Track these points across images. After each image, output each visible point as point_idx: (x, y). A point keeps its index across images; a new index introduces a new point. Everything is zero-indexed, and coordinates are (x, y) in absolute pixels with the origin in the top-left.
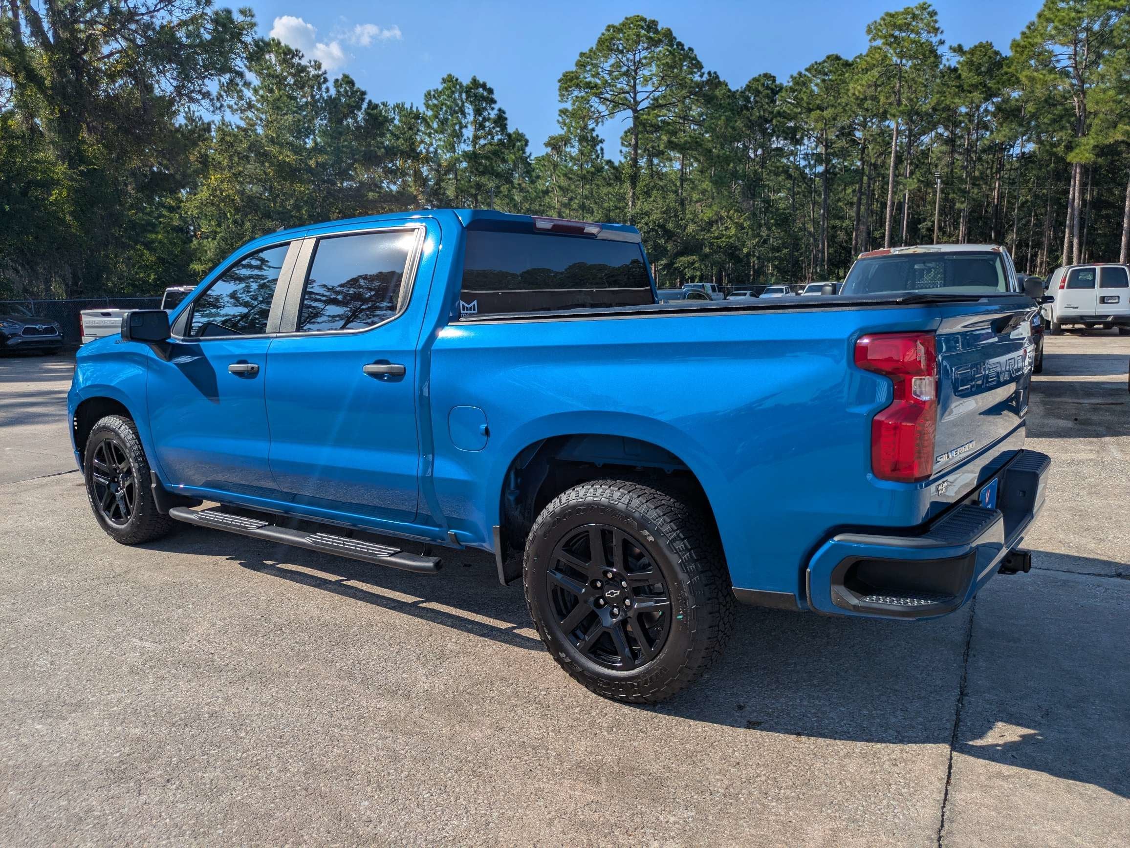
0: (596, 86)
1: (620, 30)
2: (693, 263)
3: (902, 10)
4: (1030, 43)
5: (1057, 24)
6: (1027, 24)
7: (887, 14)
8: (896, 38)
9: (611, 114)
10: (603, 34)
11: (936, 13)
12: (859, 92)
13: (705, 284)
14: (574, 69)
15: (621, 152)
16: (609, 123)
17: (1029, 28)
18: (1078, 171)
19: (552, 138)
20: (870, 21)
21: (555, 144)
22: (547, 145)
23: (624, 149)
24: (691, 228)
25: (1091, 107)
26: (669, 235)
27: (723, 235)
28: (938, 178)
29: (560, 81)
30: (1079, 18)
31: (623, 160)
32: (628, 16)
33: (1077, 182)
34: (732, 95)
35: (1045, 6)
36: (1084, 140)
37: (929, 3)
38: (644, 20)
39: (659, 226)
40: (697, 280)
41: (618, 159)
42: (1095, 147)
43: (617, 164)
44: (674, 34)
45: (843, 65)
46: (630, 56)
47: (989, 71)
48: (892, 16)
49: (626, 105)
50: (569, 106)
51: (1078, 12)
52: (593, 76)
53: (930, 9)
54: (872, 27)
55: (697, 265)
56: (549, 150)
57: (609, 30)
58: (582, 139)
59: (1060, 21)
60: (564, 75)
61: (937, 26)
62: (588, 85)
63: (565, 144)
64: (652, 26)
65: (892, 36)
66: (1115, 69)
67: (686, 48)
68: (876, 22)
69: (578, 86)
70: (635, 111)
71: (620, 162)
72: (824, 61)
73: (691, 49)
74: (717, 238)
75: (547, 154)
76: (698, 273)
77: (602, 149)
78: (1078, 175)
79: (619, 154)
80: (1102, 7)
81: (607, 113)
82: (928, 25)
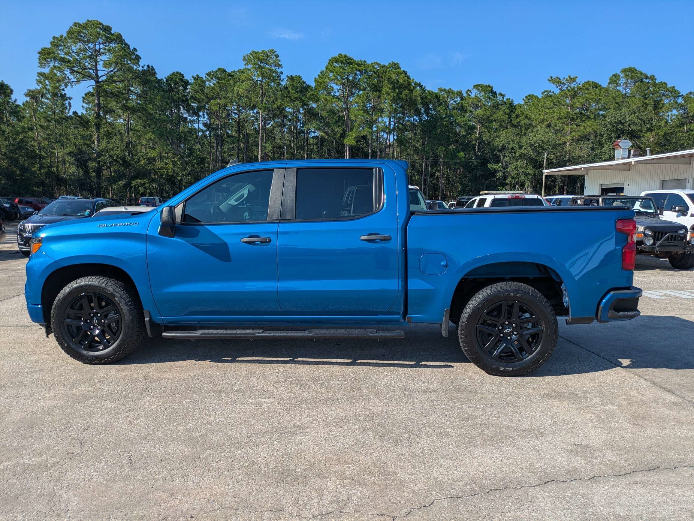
0: (69, 61)
1: (84, 28)
2: (144, 184)
3: (261, 51)
4: (323, 81)
5: (335, 74)
6: (320, 71)
7: (253, 52)
8: (260, 66)
9: (78, 81)
10: (71, 27)
11: (278, 56)
12: (241, 93)
13: (155, 198)
14: (49, 46)
15: (83, 107)
16: (77, 87)
17: (321, 73)
18: (348, 148)
19: (30, 91)
20: (245, 54)
21: (33, 95)
22: (26, 95)
23: (85, 105)
24: (143, 162)
25: (353, 117)
26: (126, 164)
27: (164, 168)
28: (285, 145)
29: (39, 53)
30: (344, 73)
31: (84, 112)
32: (90, 20)
33: (348, 154)
34: (160, 81)
35: (329, 63)
36: (350, 133)
37: (275, 50)
38: (101, 24)
39: (120, 158)
40: (147, 195)
41: (81, 111)
42: (355, 138)
43: (80, 114)
44: (124, 38)
45: (228, 75)
46: (91, 45)
47: (301, 91)
48: (256, 53)
49: (89, 77)
50: (47, 70)
51: (344, 69)
52: (66, 54)
53: (276, 53)
54: (246, 58)
55: (147, 185)
56: (28, 99)
57: (76, 26)
58: (55, 95)
59: (336, 72)
60: (42, 50)
61: (280, 63)
62: (63, 60)
63: (42, 97)
64: (107, 29)
65: (258, 64)
66: (362, 100)
67: (131, 48)
68: (248, 55)
69: (54, 58)
70: (97, 82)
71: (82, 113)
72: (217, 71)
73: (135, 49)
74: (160, 169)
75: (27, 101)
76: (148, 191)
77: (69, 103)
78: (348, 151)
79: (82, 108)
80: (354, 69)
81: (75, 80)
82: (275, 62)
